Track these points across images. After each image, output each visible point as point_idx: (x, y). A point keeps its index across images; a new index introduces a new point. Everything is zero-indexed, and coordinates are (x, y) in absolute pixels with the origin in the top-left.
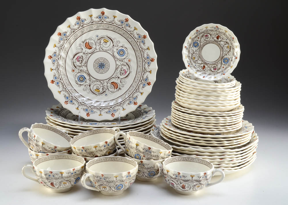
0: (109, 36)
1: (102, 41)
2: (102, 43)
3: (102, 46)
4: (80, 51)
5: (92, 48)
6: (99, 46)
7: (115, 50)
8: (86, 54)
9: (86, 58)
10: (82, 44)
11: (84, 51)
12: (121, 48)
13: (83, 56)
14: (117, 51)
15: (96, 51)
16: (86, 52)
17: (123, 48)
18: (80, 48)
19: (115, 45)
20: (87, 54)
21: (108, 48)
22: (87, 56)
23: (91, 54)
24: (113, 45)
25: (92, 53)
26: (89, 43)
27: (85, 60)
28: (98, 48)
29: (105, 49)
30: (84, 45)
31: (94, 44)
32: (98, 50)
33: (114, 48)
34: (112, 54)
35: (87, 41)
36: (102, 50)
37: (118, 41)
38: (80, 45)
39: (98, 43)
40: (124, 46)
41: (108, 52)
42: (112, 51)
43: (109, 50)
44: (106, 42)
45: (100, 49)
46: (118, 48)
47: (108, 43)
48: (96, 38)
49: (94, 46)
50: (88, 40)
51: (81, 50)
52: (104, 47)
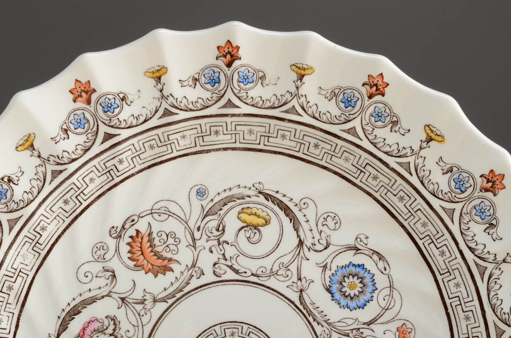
0: (269, 188)
1: (232, 222)
2: (229, 236)
3: (230, 251)
4: (99, 284)
5: (173, 266)
6: (213, 249)
7: (311, 270)
8: (139, 307)
9: (136, 328)
10: (112, 243)
11: (122, 286)
12: (348, 258)
13: (120, 315)
14: (328, 280)
15: (195, 283)
16: (138, 295)
17: (359, 259)
18: (96, 268)
19: (308, 242)
20: (142, 302)
21: (268, 263)
22: (145, 319)
23: (164, 306)
24: (301, 243)
25: (176, 297)
26: (154, 235)
28: (206, 261)
29: (252, 266)
30: (124, 249)
31: (184, 243)
32: (209, 277)
33: (304, 262)
34: (295, 297)
35: (142, 226)
36: (231, 275)
37: (328, 216)
38: (99, 253)
39: (210, 235)
40: (368, 246)
41: (271, 282)
42: (295, 279)
43: (273, 274)
44: (256, 227)
45: (219, 268)
46: (329, 261)
47: (270, 233)
48: (196, 203)
49: (185, 256)
50: (149, 218)
51: (102, 282)
52: (242, 259)
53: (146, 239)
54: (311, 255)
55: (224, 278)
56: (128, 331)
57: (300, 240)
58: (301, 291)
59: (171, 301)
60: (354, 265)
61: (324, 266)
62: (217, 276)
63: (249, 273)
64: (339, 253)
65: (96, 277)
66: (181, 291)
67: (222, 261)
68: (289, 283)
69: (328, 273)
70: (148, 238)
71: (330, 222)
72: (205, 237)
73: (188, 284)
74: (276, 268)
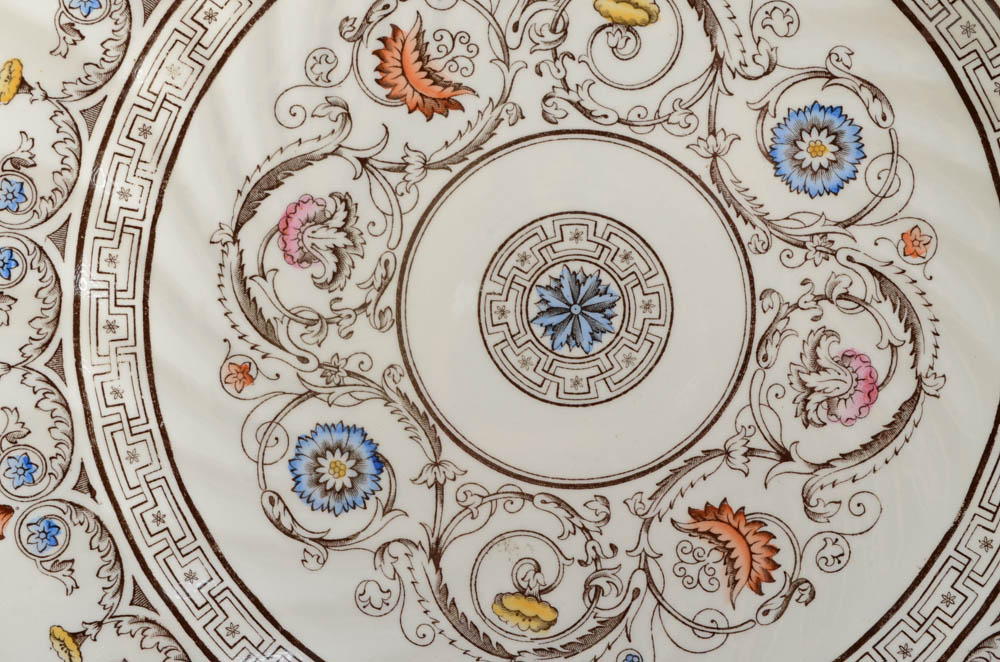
1: (583, 16)
2: (575, 43)
3: (576, 73)
4: (317, 131)
5: (464, 99)
6: (544, 68)
7: (735, 114)
8: (395, 178)
9: (389, 218)
10: (344, 50)
11: (363, 135)
12: (809, 93)
13: (359, 191)
14: (768, 135)
15: (505, 134)
16: (393, 153)
17: (832, 97)
18: (313, 98)
19: (733, 59)
20: (402, 168)
21: (650, 98)
22: (407, 202)
23: (443, 177)
24: (718, 62)
25: (467, 161)
26: (428, 37)
27: (375, 248)
28: (529, 92)
29: (619, 103)
30: (369, 62)
31: (485, 55)
32: (534, 124)
33: (723, 98)
34: (701, 168)
35: (404, 18)
36: (577, 120)
37: (775, 8)
38: (318, 69)
39: (537, 39)
40: (851, 71)
41: (657, 138)
42: (703, 131)
43: (660, 120)
44: (629, 27)
45: (554, 107)
46: (772, 98)
47: (656, 39)
49: (486, 79)
51: (323, 126)
52: (599, 90)
53: (411, 44)
54: (737, 85)
55: (562, 125)
56: (374, 224)
57: (717, 55)
58: (715, 155)
59: (457, 168)
60: (823, 107)
61: (762, 109)
62: (550, 122)
63: (613, 118)
64: (794, 83)
65: (313, 116)
66: (478, 148)
67: (561, 93)
68: (692, 139)
69: (770, 122)
70: (414, 43)
71: (778, 21)
72: (527, 44)
73: (491, 135)
74: (665, 110)
